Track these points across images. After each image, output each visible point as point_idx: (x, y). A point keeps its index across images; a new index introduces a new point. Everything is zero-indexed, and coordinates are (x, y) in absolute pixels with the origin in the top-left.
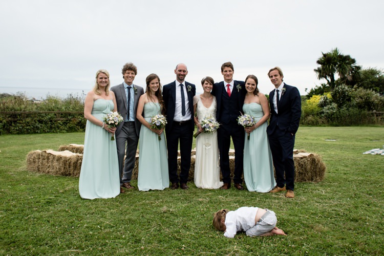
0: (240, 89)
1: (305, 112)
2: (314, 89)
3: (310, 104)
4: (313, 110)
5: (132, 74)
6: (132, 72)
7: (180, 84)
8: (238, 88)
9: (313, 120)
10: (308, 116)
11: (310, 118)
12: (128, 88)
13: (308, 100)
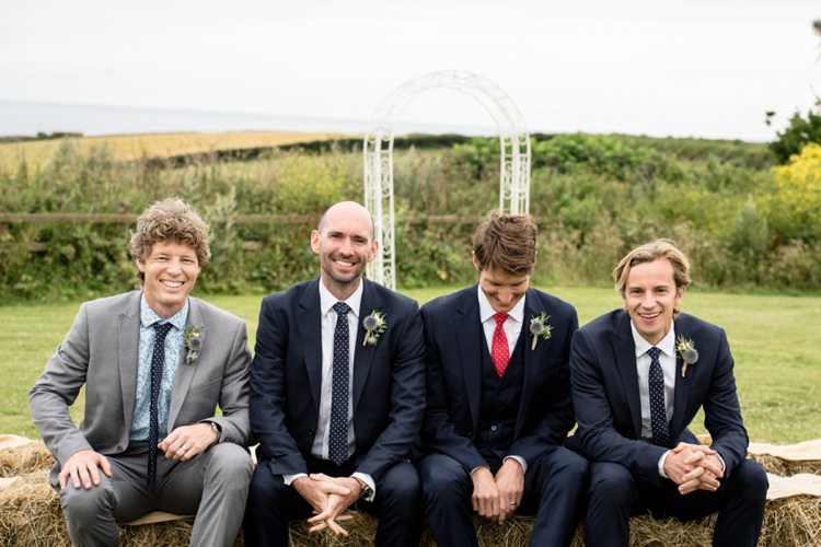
0: (541, 337)
1: (770, 226)
2: (805, 117)
3: (794, 186)
4: (805, 218)
5: (184, 260)
6: (183, 250)
7: (335, 301)
8: (536, 334)
9: (808, 263)
10: (785, 242)
11: (793, 253)
12: (155, 325)
13: (782, 170)
